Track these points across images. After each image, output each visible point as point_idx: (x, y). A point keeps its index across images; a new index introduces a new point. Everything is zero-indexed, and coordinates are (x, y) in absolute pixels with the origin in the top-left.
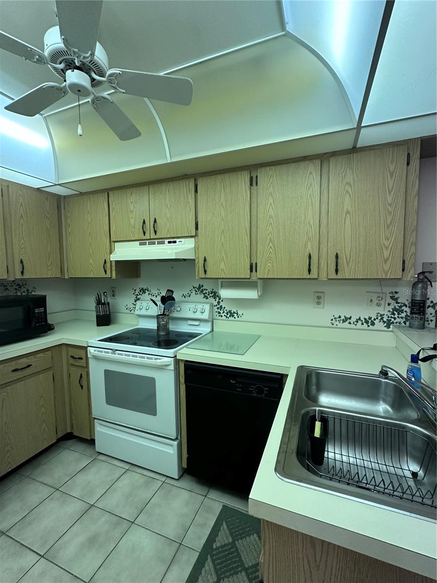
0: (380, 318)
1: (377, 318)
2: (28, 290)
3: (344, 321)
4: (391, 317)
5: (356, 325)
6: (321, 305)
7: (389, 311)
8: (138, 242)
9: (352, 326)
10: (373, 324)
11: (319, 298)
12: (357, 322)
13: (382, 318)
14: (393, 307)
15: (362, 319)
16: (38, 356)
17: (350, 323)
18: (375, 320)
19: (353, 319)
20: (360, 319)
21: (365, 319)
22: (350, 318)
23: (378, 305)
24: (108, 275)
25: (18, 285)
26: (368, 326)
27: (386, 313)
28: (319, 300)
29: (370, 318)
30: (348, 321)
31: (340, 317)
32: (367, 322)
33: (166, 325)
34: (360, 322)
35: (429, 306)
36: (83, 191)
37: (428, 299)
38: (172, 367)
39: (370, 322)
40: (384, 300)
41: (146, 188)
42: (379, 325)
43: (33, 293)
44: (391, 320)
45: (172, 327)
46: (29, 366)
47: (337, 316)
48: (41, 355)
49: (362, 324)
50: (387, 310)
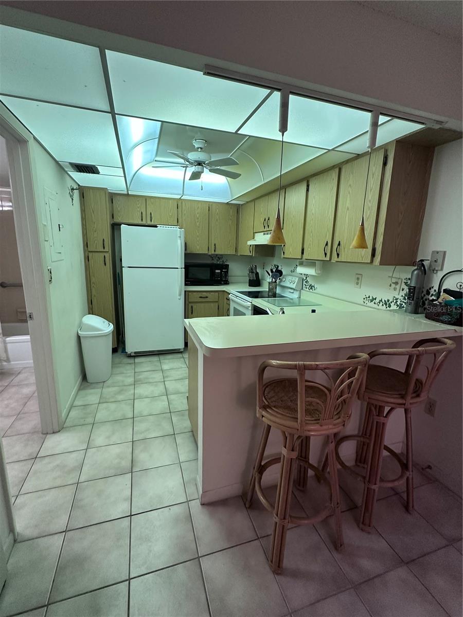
0: (395, 301)
1: (393, 301)
2: (223, 261)
3: (371, 301)
4: (403, 302)
5: (378, 305)
6: (358, 286)
7: (402, 296)
8: (263, 233)
9: (376, 306)
10: (390, 306)
11: (358, 279)
12: (380, 303)
13: (397, 302)
14: (405, 293)
15: (383, 301)
16: (211, 293)
17: (375, 303)
18: (391, 302)
19: (377, 301)
20: (381, 301)
21: (385, 301)
22: (375, 299)
23: (395, 289)
24: (251, 254)
25: (219, 258)
26: (387, 308)
27: (399, 297)
28: (358, 281)
29: (388, 301)
30: (374, 302)
31: (369, 297)
32: (386, 304)
33: (273, 289)
34: (381, 303)
35: (432, 295)
36: (247, 201)
37: (433, 287)
38: (250, 308)
39: (387, 304)
40: (399, 284)
41: (267, 197)
42: (393, 307)
43: (226, 263)
44: (402, 304)
45: (278, 291)
46: (207, 297)
47: (368, 296)
48: (213, 293)
49: (383, 305)
50: (400, 295)
